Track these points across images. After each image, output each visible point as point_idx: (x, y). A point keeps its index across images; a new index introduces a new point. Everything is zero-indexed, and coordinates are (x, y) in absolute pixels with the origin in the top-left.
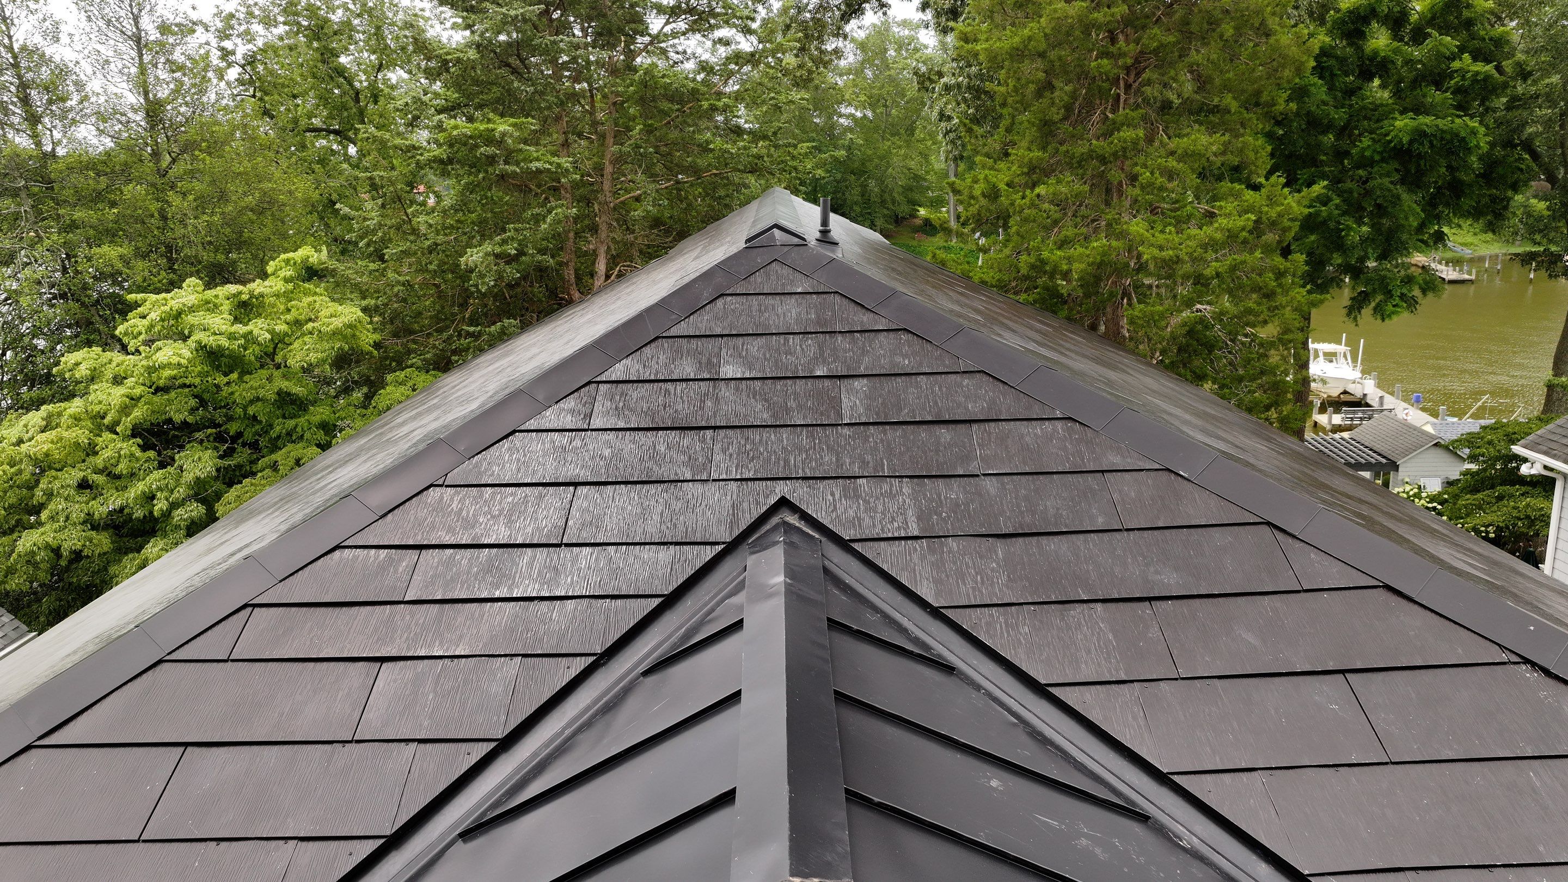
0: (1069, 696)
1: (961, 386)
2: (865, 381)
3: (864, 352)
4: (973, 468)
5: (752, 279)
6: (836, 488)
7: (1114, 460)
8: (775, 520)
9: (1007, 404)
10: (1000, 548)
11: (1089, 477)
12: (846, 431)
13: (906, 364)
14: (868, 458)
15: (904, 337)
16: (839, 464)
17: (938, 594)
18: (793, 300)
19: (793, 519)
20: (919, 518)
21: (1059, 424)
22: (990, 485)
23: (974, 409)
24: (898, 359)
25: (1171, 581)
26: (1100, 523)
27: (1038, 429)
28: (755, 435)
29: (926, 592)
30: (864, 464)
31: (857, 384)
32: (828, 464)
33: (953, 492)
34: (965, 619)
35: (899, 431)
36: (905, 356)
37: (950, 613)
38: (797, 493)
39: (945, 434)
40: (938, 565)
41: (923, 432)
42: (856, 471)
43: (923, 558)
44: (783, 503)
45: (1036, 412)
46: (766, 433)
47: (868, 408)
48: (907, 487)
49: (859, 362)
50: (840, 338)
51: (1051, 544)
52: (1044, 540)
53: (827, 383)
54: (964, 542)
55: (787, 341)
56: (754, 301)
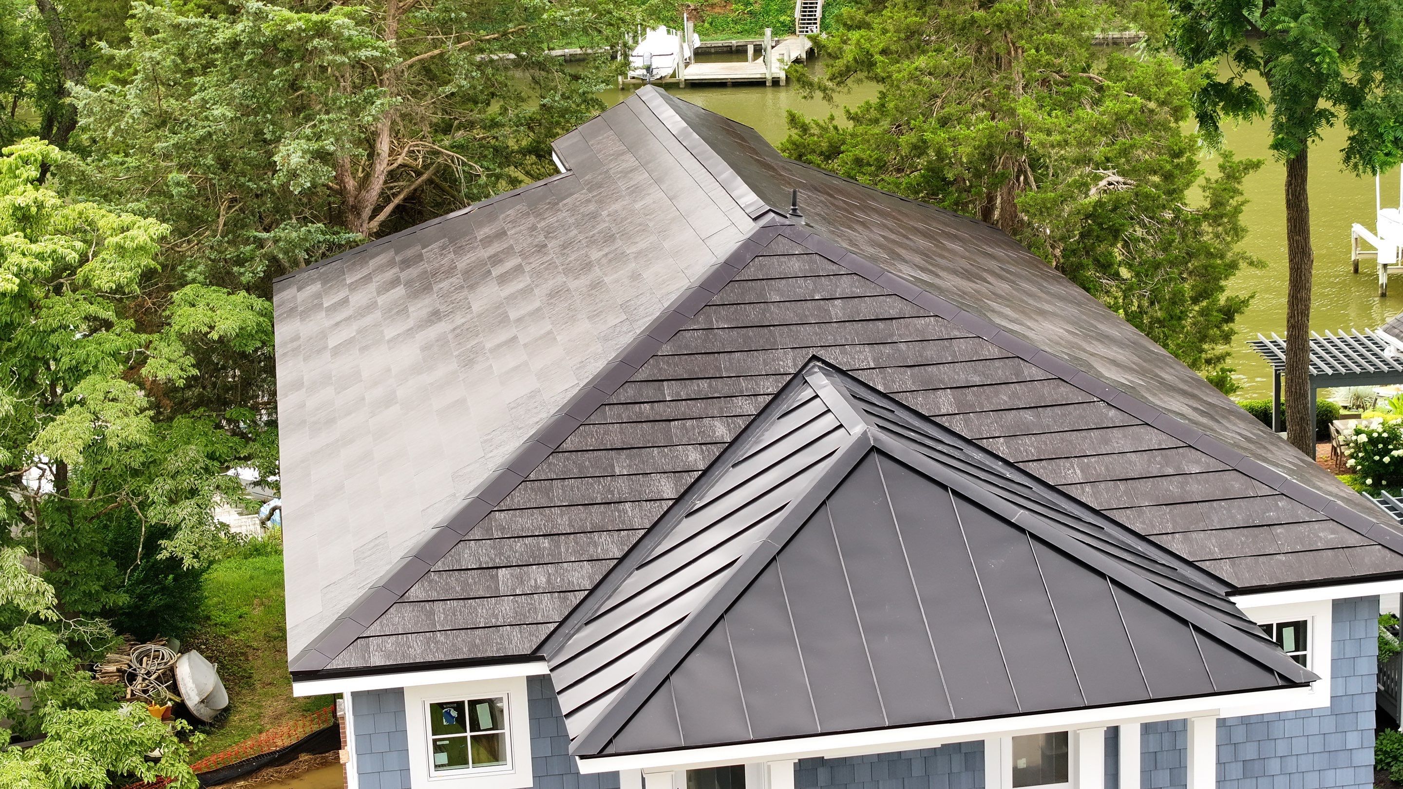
0: (937, 420)
1: (886, 302)
2: (840, 301)
3: (837, 287)
4: (895, 339)
5: (770, 246)
6: (838, 350)
7: (957, 334)
8: (811, 364)
9: (908, 310)
10: (909, 371)
11: (945, 342)
12: (835, 325)
13: (858, 291)
14: (848, 337)
15: (856, 277)
16: (836, 340)
17: (885, 389)
18: (794, 258)
19: (819, 364)
20: (874, 361)
21: (932, 319)
22: (903, 346)
23: (893, 313)
24: (854, 289)
25: (977, 380)
26: (950, 359)
27: (922, 321)
28: (794, 328)
29: (880, 388)
30: (846, 339)
31: (836, 302)
32: (830, 340)
33: (887, 350)
34: (897, 397)
35: (860, 324)
36: (857, 288)
37: (890, 395)
38: (821, 353)
39: (881, 325)
40: (884, 378)
41: (871, 324)
42: (843, 342)
43: (877, 376)
44: (815, 358)
45: (922, 313)
46: (798, 327)
47: (844, 314)
48: (867, 348)
49: (835, 291)
50: (823, 278)
51: (929, 369)
52: (926, 367)
53: (822, 302)
54: (893, 369)
55: (797, 281)
56: (775, 259)
